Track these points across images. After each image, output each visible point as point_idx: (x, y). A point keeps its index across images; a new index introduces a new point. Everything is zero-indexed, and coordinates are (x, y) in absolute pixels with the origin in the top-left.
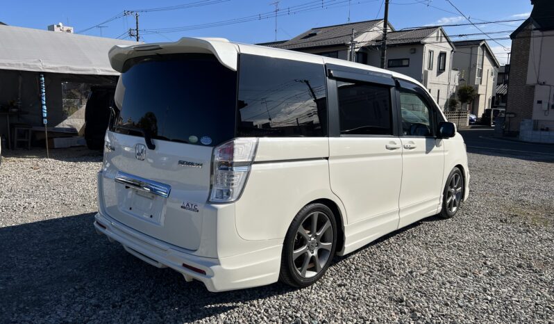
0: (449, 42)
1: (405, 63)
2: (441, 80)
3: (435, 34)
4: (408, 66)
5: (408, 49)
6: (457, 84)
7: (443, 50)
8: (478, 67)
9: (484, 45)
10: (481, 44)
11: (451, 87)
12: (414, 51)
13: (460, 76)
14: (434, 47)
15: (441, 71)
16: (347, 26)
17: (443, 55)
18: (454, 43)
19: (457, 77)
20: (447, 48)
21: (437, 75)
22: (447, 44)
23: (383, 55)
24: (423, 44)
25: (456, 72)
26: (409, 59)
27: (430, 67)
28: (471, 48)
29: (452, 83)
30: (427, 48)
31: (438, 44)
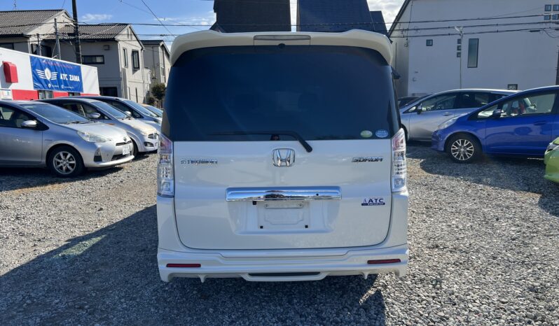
0: (138, 40)
1: (99, 60)
2: (136, 78)
3: (125, 32)
4: (103, 63)
5: (101, 45)
6: (150, 83)
7: (135, 48)
8: (161, 66)
9: (163, 46)
10: (161, 44)
11: (146, 85)
12: (108, 49)
13: (152, 74)
14: (127, 45)
15: (136, 69)
16: (14, 13)
17: (135, 53)
18: (142, 41)
19: (149, 76)
20: (137, 47)
21: (133, 73)
22: (137, 42)
23: (78, 50)
24: (117, 42)
25: (148, 71)
26: (102, 56)
27: (126, 64)
28: (153, 48)
29: (146, 81)
30: (121, 45)
31: (130, 42)
